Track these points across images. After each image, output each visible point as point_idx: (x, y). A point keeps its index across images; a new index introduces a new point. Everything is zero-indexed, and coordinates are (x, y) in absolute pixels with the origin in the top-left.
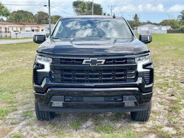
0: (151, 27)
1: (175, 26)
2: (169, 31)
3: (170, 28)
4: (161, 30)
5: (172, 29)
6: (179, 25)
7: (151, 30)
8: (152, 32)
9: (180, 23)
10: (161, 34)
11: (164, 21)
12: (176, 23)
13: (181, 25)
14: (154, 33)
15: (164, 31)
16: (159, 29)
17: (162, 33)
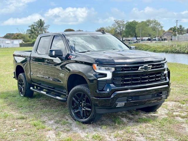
0: (3, 41)
1: (26, 40)
2: (21, 45)
3: (22, 42)
4: (13, 44)
5: (24, 42)
6: (29, 39)
7: (3, 44)
8: (4, 46)
9: (30, 37)
10: (14, 48)
11: (8, 35)
12: (26, 37)
13: (31, 39)
14: (7, 47)
15: (16, 45)
16: (11, 43)
17: (15, 46)
